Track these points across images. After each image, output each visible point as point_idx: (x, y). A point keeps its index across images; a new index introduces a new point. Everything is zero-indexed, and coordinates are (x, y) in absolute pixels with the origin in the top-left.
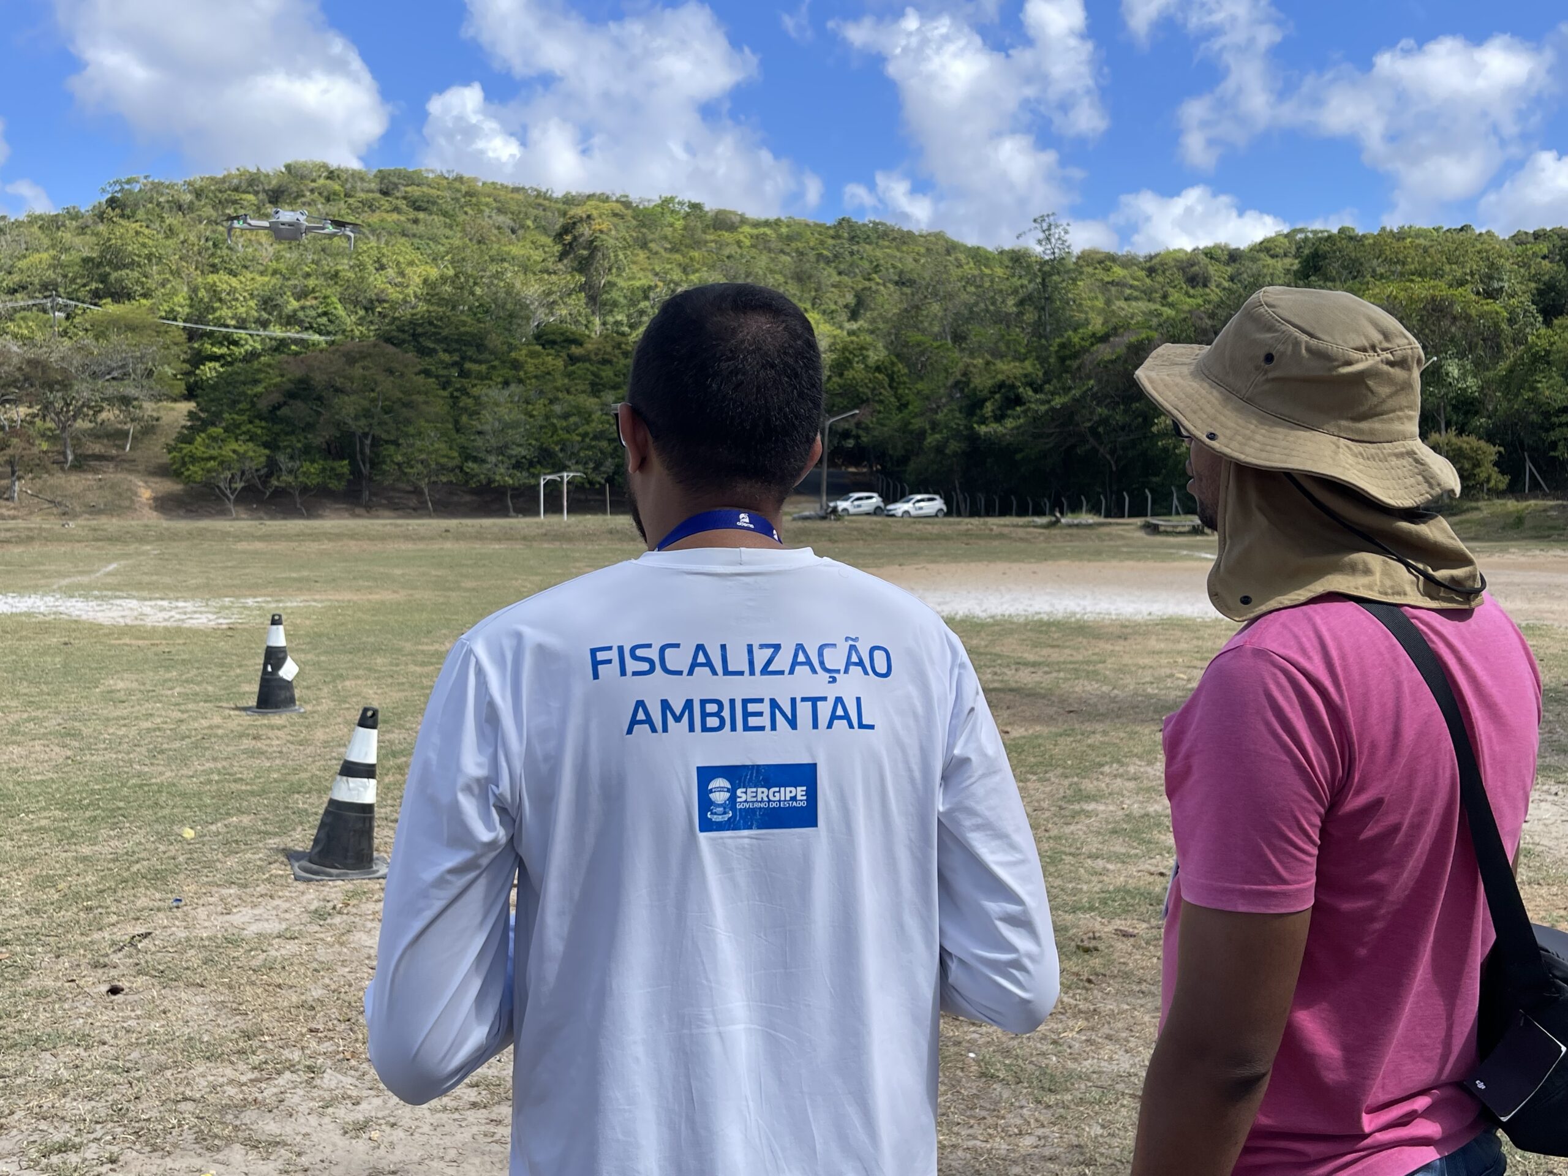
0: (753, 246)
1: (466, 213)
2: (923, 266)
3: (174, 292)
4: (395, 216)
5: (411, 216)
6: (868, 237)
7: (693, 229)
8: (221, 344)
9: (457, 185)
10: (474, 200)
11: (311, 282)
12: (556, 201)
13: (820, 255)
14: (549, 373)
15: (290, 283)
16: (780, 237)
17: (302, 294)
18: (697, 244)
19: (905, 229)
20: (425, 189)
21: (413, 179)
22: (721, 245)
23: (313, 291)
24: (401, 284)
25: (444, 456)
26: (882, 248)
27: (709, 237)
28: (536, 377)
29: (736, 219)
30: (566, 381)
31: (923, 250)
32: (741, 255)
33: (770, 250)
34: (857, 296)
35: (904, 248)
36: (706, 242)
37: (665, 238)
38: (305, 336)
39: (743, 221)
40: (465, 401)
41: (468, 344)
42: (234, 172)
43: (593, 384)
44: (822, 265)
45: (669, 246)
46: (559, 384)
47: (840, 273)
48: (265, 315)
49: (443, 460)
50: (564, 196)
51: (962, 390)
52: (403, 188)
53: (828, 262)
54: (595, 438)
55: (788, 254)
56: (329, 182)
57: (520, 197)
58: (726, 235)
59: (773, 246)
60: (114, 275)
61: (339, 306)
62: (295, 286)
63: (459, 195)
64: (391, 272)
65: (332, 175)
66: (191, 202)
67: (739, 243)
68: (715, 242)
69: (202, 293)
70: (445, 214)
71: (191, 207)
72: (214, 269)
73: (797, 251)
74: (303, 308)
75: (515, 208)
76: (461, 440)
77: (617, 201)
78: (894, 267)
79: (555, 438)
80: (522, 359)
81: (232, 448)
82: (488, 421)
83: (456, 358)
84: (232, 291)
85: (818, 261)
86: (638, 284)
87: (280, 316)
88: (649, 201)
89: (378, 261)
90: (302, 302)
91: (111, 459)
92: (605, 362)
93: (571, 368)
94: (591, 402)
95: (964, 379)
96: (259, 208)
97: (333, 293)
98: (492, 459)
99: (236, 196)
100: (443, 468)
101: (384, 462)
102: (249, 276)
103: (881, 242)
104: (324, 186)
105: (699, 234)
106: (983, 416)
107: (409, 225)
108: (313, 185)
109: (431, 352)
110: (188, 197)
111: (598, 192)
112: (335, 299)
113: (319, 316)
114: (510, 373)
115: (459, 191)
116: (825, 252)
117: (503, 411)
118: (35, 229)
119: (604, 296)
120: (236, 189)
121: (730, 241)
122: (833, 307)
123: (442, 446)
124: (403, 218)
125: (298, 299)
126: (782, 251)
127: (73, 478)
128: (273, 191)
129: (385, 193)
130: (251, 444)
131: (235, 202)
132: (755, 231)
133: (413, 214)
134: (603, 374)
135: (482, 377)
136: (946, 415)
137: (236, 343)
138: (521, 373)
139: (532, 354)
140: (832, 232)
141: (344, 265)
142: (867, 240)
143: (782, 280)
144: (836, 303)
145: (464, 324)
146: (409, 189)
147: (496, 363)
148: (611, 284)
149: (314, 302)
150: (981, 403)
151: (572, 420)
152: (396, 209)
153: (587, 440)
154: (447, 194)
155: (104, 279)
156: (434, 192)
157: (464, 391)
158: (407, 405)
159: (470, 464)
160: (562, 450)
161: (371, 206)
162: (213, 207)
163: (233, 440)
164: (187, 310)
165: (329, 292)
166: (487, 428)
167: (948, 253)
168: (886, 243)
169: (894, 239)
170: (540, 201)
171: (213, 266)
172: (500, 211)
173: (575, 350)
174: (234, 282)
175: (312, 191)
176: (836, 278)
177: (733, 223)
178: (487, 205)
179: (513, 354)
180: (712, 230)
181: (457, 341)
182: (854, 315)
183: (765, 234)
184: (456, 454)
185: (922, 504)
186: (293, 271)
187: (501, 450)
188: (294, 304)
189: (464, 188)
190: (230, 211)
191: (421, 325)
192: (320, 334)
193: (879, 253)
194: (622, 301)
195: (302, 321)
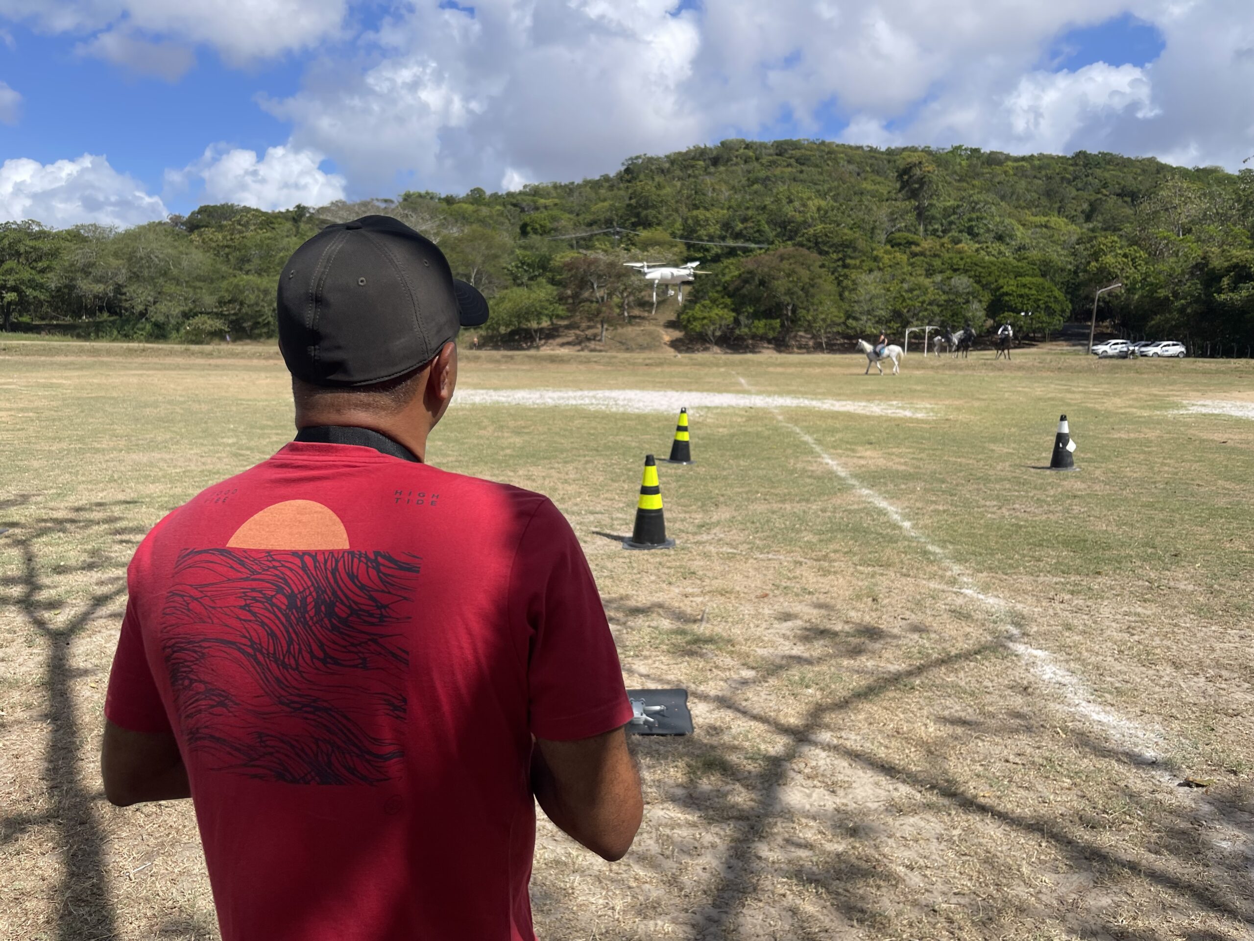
0: (1015, 175)
1: (828, 165)
2: (1141, 182)
3: (675, 221)
4: (790, 169)
5: (799, 169)
6: (1099, 163)
7: (975, 166)
8: (699, 251)
9: (823, 148)
10: (833, 156)
11: (750, 213)
12: (882, 153)
13: (1063, 179)
14: (898, 264)
15: (738, 213)
16: (1033, 167)
17: (744, 220)
18: (978, 175)
19: (1125, 157)
20: (803, 151)
21: (796, 145)
22: (994, 176)
23: (751, 218)
24: (803, 212)
25: (836, 316)
26: (1108, 170)
27: (985, 171)
28: (890, 266)
29: (1002, 158)
30: (910, 268)
31: (1139, 171)
32: (1008, 181)
33: (1026, 177)
34: (1091, 205)
35: (1125, 170)
36: (983, 174)
37: (955, 172)
38: (747, 245)
39: (1008, 157)
40: (845, 282)
41: (847, 247)
42: (692, 148)
43: (927, 271)
44: (1065, 185)
45: (958, 178)
46: (905, 270)
47: (1078, 190)
48: (724, 233)
49: (834, 319)
50: (887, 150)
51: (1201, 270)
52: (790, 152)
53: (1069, 182)
54: (930, 304)
55: (1040, 179)
56: (746, 151)
57: (860, 152)
58: (998, 169)
59: (1028, 173)
60: (644, 213)
61: (766, 226)
62: (740, 215)
63: (824, 154)
64: (797, 204)
65: (748, 146)
66: (669, 169)
67: (1005, 172)
68: (990, 173)
69: (690, 222)
70: (816, 166)
71: (668, 170)
72: (696, 207)
73: (1046, 175)
74: (746, 228)
75: (858, 160)
76: (846, 306)
77: (922, 151)
78: (1119, 184)
79: (904, 304)
80: (881, 255)
81: (716, 312)
82: (862, 293)
83: (840, 255)
84: (707, 220)
85: (1062, 182)
86: (948, 204)
87: (731, 234)
88: (943, 149)
89: (788, 197)
90: (745, 225)
91: (643, 318)
92: (935, 256)
93: (911, 260)
94: (927, 282)
95: (1203, 262)
96: (706, 170)
97: (763, 218)
98: (864, 318)
99: (693, 163)
100: (835, 324)
101: (800, 320)
102: (716, 210)
103: (1108, 167)
104: (743, 153)
105: (978, 170)
106: (1220, 287)
107: (798, 174)
108: (737, 153)
109: (827, 253)
110: (667, 165)
111: (910, 145)
112: (763, 222)
113: (755, 232)
114: (874, 265)
115: (823, 151)
116: (1068, 176)
117: (871, 288)
118: (588, 189)
119: (927, 213)
120: (693, 159)
121: (1000, 172)
122: (1074, 213)
123: (834, 310)
124: (794, 170)
125: (742, 223)
126: (1035, 177)
127: (630, 329)
128: (714, 158)
129: (780, 154)
130: (726, 310)
131: (693, 166)
132: (1016, 164)
133: (799, 167)
134: (935, 264)
135: (855, 267)
136: (1190, 287)
137: (707, 250)
138: (881, 265)
139: (886, 252)
140: (1070, 162)
141: (768, 201)
142: (1098, 165)
143: (1036, 196)
144: (1076, 210)
145: (846, 234)
146: (793, 152)
147: (865, 258)
148: (931, 205)
149: (752, 224)
150: (1219, 278)
151: (915, 293)
152: (789, 165)
153: (925, 305)
154: (817, 153)
155: (638, 215)
156: (808, 153)
157: (846, 276)
158: (813, 286)
159: (850, 321)
160: (908, 311)
161: (772, 163)
162: (681, 170)
163: (715, 307)
164: (681, 232)
165: (759, 218)
166: (862, 298)
167: (1158, 172)
168: (1112, 167)
169: (1118, 164)
170: (872, 154)
171: (695, 205)
172: (849, 162)
173: (914, 248)
174: (708, 214)
175: (737, 157)
176: (1074, 193)
177: (1000, 160)
178: (842, 158)
179: (875, 253)
180: (986, 165)
181: (841, 245)
182: (1088, 218)
183: (1023, 166)
184: (842, 315)
185: (1167, 348)
186: (739, 206)
187: (869, 313)
188: (740, 226)
189: (827, 150)
190: (690, 172)
191: (821, 237)
192: (756, 243)
193: (1107, 175)
194: (938, 215)
195: (745, 236)
